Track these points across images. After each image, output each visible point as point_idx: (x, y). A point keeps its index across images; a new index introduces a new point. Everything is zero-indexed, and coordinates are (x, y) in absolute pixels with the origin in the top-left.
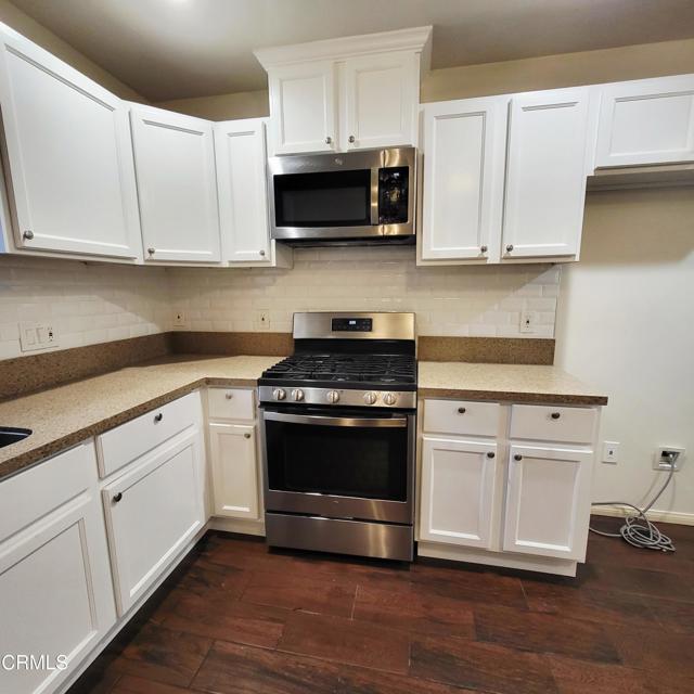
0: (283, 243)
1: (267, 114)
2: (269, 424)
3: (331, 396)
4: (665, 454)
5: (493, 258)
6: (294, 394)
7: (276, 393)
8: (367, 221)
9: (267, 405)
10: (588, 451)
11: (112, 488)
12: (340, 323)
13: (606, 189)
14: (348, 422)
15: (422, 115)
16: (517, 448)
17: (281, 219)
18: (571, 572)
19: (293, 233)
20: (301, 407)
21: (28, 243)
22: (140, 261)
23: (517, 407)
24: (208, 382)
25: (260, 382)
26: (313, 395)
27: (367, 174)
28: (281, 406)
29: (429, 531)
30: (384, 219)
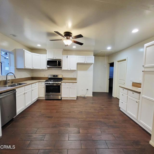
0: (48, 67)
1: (47, 54)
2: (46, 85)
3: (53, 82)
4: (87, 89)
5: (69, 70)
6: (49, 82)
7: (47, 82)
8: (57, 66)
9: (46, 84)
10: (76, 87)
11: (32, 89)
12: (54, 76)
13: (78, 64)
14: (55, 85)
15: (62, 56)
16: (70, 87)
17: (48, 65)
18: (76, 99)
20: (50, 84)
21: (25, 68)
22: (32, 69)
23: (70, 83)
24: (39, 82)
25: (45, 81)
26: (51, 83)
27: (57, 61)
28: (48, 84)
29: (63, 96)
30: (58, 66)
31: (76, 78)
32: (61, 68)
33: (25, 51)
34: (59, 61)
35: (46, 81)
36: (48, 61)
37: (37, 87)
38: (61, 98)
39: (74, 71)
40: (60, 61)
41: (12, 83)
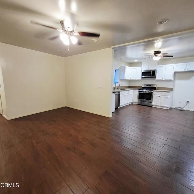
0: (142, 78)
2: (139, 93)
4: (187, 102)
5: (164, 79)
6: (142, 91)
8: (150, 76)
12: (147, 85)
13: (175, 73)
15: (157, 66)
16: (162, 96)
17: (142, 76)
18: (168, 109)
19: (144, 77)
27: (151, 72)
28: (140, 91)
29: (153, 104)
30: (152, 76)
31: (173, 88)
32: (155, 77)
33: (126, 67)
34: (153, 72)
35: (139, 89)
36: (143, 73)
37: (132, 93)
38: (152, 105)
39: (170, 80)
40: (155, 72)
41: (118, 89)
